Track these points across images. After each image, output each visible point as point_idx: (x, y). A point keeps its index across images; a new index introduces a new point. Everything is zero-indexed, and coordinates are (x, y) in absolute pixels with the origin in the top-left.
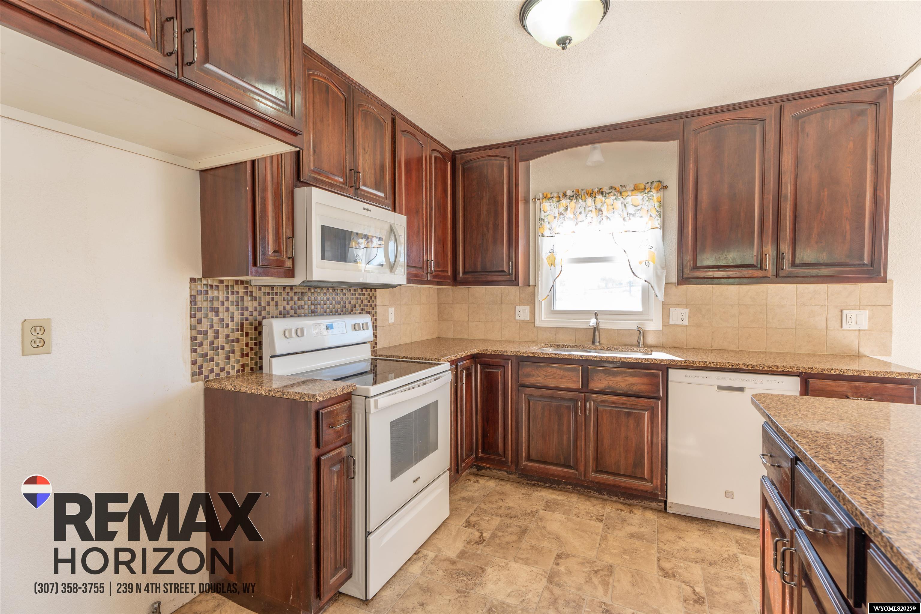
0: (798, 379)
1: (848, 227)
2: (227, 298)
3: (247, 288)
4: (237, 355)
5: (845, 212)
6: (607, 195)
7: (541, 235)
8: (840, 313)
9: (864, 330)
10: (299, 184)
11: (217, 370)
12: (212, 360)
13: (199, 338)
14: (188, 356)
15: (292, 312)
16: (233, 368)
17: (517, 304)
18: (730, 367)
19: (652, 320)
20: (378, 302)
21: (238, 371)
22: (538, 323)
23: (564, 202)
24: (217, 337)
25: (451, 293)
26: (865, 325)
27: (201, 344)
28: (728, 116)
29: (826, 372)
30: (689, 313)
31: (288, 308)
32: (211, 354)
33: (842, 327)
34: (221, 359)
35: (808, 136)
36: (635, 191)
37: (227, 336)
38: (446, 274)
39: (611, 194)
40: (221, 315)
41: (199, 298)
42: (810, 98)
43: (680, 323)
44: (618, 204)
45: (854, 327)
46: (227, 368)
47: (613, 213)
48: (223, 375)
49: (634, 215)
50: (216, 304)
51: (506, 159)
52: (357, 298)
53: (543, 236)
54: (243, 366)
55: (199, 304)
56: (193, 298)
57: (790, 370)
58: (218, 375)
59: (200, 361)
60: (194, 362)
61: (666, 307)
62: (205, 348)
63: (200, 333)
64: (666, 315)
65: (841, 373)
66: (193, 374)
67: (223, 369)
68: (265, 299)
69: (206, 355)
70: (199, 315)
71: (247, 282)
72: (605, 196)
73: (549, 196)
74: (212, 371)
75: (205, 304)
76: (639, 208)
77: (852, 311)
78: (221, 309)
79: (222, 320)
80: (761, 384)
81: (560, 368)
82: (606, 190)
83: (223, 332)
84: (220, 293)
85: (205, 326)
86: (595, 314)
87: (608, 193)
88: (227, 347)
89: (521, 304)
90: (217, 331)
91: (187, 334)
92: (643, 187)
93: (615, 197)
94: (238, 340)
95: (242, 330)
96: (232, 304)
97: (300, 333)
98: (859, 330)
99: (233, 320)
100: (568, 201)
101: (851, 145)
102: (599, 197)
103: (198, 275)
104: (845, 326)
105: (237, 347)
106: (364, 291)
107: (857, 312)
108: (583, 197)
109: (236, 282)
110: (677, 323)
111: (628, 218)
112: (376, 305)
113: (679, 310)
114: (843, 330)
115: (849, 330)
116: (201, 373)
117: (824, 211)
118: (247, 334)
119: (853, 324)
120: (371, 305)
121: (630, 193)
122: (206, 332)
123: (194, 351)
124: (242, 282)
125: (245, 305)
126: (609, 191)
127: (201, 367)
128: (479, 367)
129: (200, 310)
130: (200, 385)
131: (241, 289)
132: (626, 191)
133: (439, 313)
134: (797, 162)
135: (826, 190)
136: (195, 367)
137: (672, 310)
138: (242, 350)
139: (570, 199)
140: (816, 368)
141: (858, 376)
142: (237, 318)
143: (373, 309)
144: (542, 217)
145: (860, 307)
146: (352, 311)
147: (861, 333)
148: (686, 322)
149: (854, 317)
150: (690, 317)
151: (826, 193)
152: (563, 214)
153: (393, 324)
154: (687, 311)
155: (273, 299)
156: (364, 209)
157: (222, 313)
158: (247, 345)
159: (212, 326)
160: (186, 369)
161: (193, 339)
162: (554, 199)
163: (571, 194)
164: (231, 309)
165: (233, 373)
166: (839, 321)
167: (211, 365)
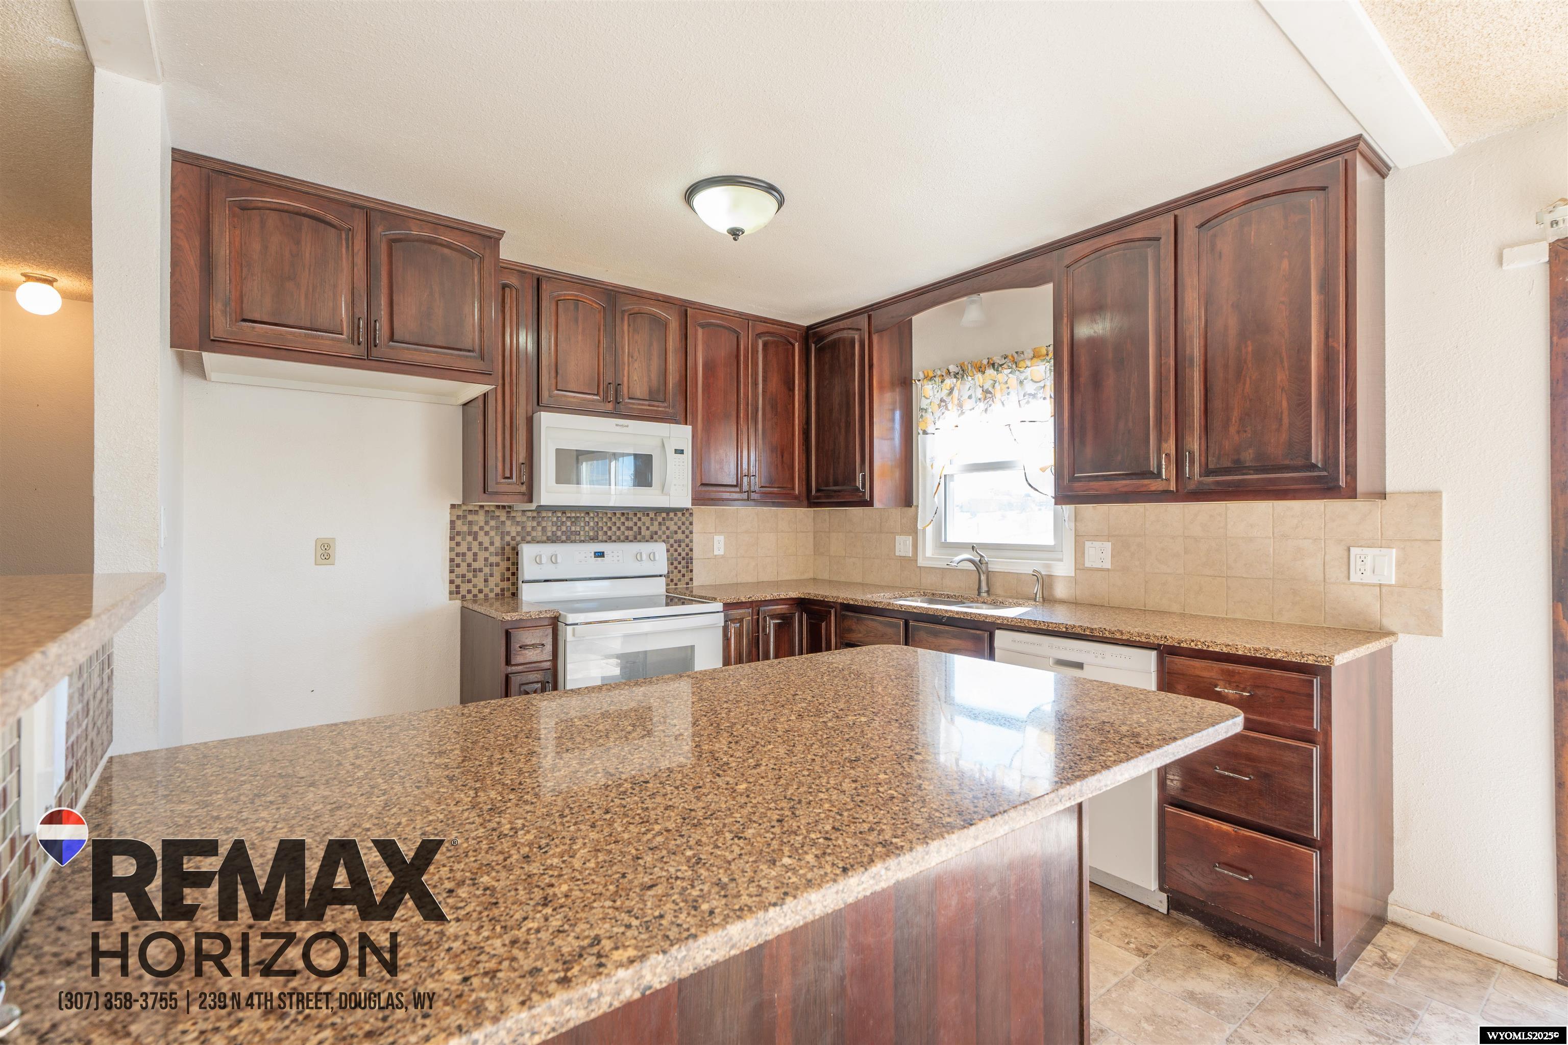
0: (1154, 654)
1: (1285, 404)
2: (487, 523)
3: (508, 512)
4: (497, 578)
5: (1279, 378)
6: (1000, 369)
7: (921, 432)
8: (1346, 553)
9: (1390, 586)
10: (538, 408)
11: (475, 591)
12: (469, 581)
13: (458, 560)
14: (447, 576)
15: (564, 538)
16: (492, 590)
17: (898, 534)
18: (1064, 630)
19: (1061, 560)
20: (696, 528)
21: (497, 595)
22: (921, 562)
23: (949, 382)
24: (475, 560)
25: (827, 517)
26: (1390, 575)
27: (458, 566)
28: (1109, 239)
29: (1185, 646)
30: (1112, 550)
31: (559, 533)
32: (470, 575)
33: (1349, 579)
34: (479, 581)
35: (1220, 257)
36: (1035, 360)
37: (486, 559)
38: (792, 492)
39: (1005, 366)
40: (480, 539)
41: (459, 523)
42: (1223, 196)
43: (1098, 565)
44: (1013, 380)
45: (1369, 578)
46: (486, 590)
47: (1008, 394)
48: (481, 596)
49: (1034, 396)
50: (476, 528)
51: (858, 332)
52: (660, 524)
53: (925, 432)
54: (503, 590)
55: (458, 528)
56: (452, 523)
57: (1138, 639)
58: (475, 596)
59: (458, 581)
60: (452, 582)
61: (1079, 540)
62: (463, 569)
63: (458, 555)
64: (1079, 552)
65: (1205, 648)
66: (451, 593)
67: (481, 591)
68: (530, 524)
69: (464, 576)
70: (458, 539)
71: (510, 507)
72: (997, 370)
73: (931, 374)
74: (469, 592)
75: (465, 529)
76: (1042, 384)
77: (1366, 551)
78: (481, 533)
79: (481, 544)
80: (1103, 658)
81: (881, 622)
82: (998, 360)
83: (482, 555)
84: (481, 518)
85: (463, 548)
86: (973, 548)
87: (1001, 365)
88: (487, 570)
89: (902, 533)
90: (475, 554)
91: (447, 556)
92: (1045, 352)
93: (1010, 370)
94: (498, 565)
95: (503, 554)
96: (492, 528)
97: (553, 560)
98: (1380, 585)
99: (492, 544)
100: (955, 380)
101: (1285, 264)
102: (990, 372)
103: (459, 501)
104: (1354, 578)
105: (497, 572)
106: (672, 515)
107: (1376, 551)
108: (971, 374)
109: (498, 507)
110: (1095, 566)
111: (1025, 401)
112: (691, 532)
113: (1097, 544)
114: (1353, 584)
115: (1363, 585)
116: (458, 593)
117: (1248, 379)
118: (508, 559)
119: (1368, 573)
120: (683, 532)
121: (1028, 363)
122: (464, 554)
123: (452, 571)
124: (504, 507)
125: (508, 529)
126: (1004, 361)
127: (458, 587)
128: (805, 616)
129: (458, 533)
130: (458, 603)
131: (503, 515)
132: (1023, 360)
133: (816, 546)
134: (1208, 301)
135: (1249, 343)
136: (453, 586)
137: (1088, 544)
138: (502, 574)
139: (955, 377)
140: (1171, 638)
141: (1228, 654)
142: (498, 543)
143: (687, 537)
144: (924, 406)
145: (1383, 543)
146: (652, 538)
147: (1384, 590)
148: (1108, 565)
149: (1369, 560)
150: (1113, 556)
151: (1250, 349)
152: (990, 393)
153: (723, 557)
154: (1108, 546)
155: (539, 524)
156: (617, 425)
157: (481, 537)
158: (508, 569)
159: (469, 549)
160: (446, 588)
161: (452, 560)
162: (936, 379)
163: (956, 370)
164: (492, 533)
165: (492, 595)
166: (1345, 568)
167: (470, 586)
